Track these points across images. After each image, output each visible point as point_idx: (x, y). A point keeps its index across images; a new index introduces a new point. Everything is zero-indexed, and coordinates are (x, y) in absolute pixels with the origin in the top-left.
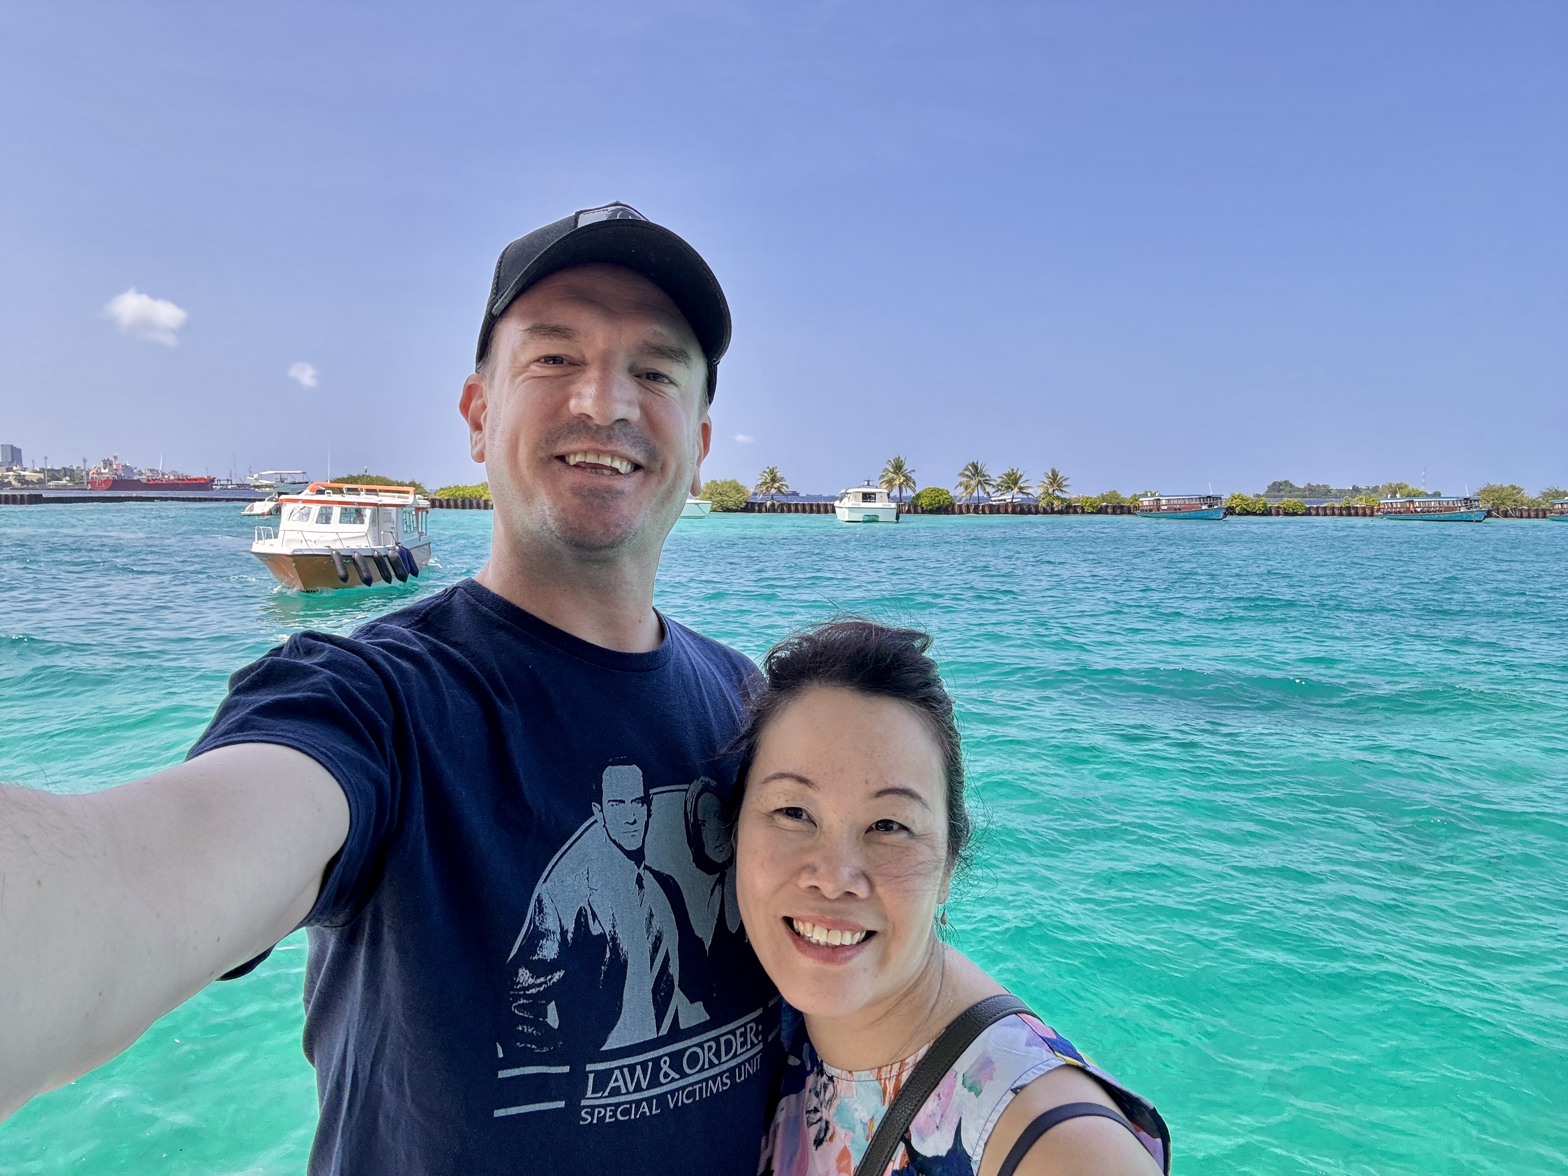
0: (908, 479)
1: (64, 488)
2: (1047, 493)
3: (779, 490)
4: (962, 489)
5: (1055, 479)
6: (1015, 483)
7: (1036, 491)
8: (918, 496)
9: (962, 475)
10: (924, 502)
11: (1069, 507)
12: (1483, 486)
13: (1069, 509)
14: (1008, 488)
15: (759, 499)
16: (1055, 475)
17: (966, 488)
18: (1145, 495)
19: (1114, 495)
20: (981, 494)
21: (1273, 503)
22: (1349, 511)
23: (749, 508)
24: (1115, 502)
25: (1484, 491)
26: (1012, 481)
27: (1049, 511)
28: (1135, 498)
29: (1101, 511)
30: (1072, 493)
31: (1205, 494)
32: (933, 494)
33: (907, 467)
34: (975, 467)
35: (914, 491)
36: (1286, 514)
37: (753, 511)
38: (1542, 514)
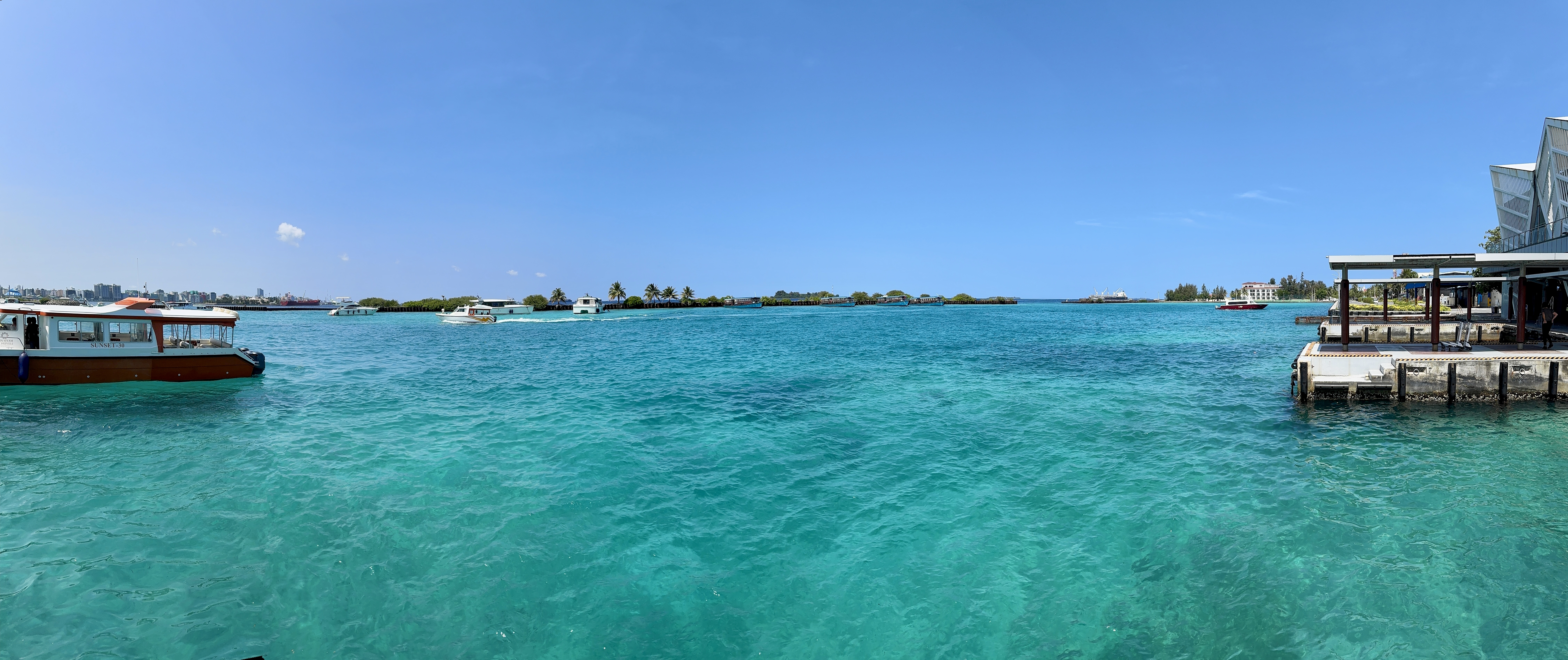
0: (622, 292)
1: (274, 305)
2: (685, 298)
3: (562, 299)
4: (646, 297)
5: (688, 291)
6: (671, 293)
7: (680, 296)
8: (627, 300)
9: (646, 290)
10: (630, 303)
11: (695, 303)
12: (854, 292)
13: (695, 304)
14: (667, 295)
15: (553, 304)
16: (688, 289)
17: (649, 296)
18: (727, 298)
19: (714, 298)
20: (656, 299)
21: (779, 300)
22: (808, 303)
23: (548, 308)
24: (714, 301)
25: (854, 294)
26: (669, 292)
27: (686, 306)
28: (723, 299)
29: (708, 305)
30: (697, 296)
31: (753, 297)
32: (634, 299)
33: (622, 287)
34: (652, 286)
35: (625, 298)
36: (784, 305)
37: (550, 310)
38: (873, 303)
